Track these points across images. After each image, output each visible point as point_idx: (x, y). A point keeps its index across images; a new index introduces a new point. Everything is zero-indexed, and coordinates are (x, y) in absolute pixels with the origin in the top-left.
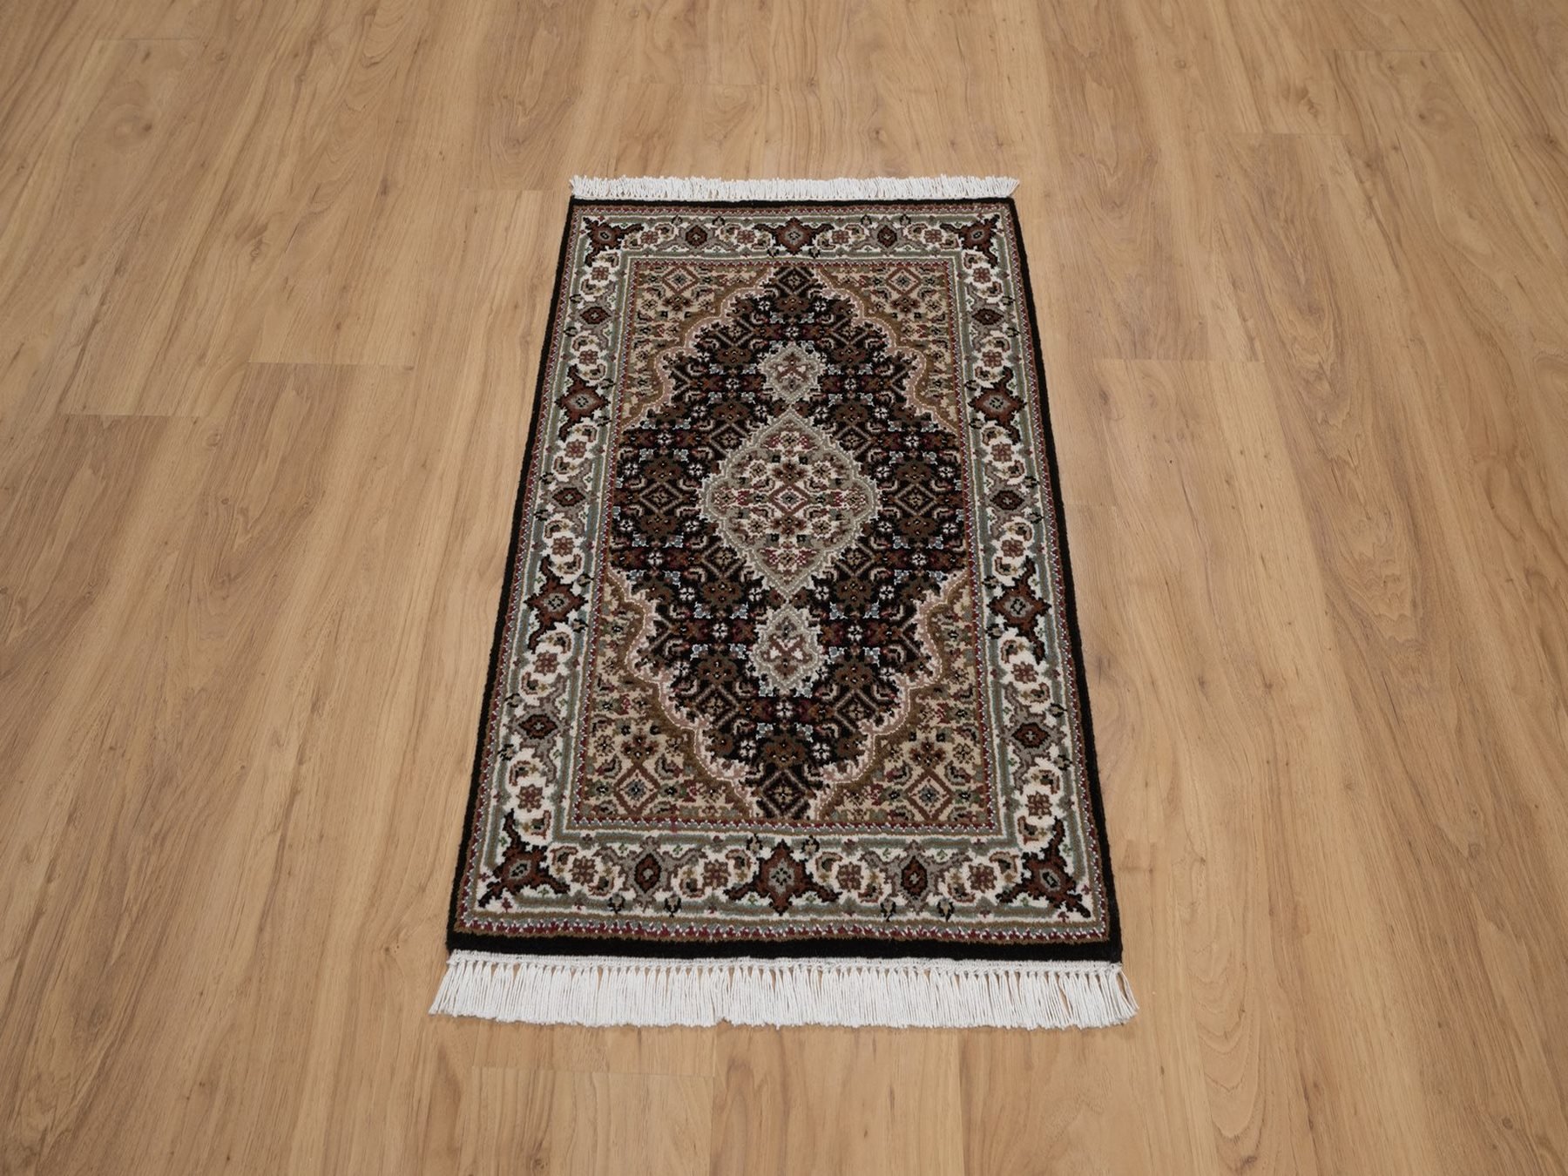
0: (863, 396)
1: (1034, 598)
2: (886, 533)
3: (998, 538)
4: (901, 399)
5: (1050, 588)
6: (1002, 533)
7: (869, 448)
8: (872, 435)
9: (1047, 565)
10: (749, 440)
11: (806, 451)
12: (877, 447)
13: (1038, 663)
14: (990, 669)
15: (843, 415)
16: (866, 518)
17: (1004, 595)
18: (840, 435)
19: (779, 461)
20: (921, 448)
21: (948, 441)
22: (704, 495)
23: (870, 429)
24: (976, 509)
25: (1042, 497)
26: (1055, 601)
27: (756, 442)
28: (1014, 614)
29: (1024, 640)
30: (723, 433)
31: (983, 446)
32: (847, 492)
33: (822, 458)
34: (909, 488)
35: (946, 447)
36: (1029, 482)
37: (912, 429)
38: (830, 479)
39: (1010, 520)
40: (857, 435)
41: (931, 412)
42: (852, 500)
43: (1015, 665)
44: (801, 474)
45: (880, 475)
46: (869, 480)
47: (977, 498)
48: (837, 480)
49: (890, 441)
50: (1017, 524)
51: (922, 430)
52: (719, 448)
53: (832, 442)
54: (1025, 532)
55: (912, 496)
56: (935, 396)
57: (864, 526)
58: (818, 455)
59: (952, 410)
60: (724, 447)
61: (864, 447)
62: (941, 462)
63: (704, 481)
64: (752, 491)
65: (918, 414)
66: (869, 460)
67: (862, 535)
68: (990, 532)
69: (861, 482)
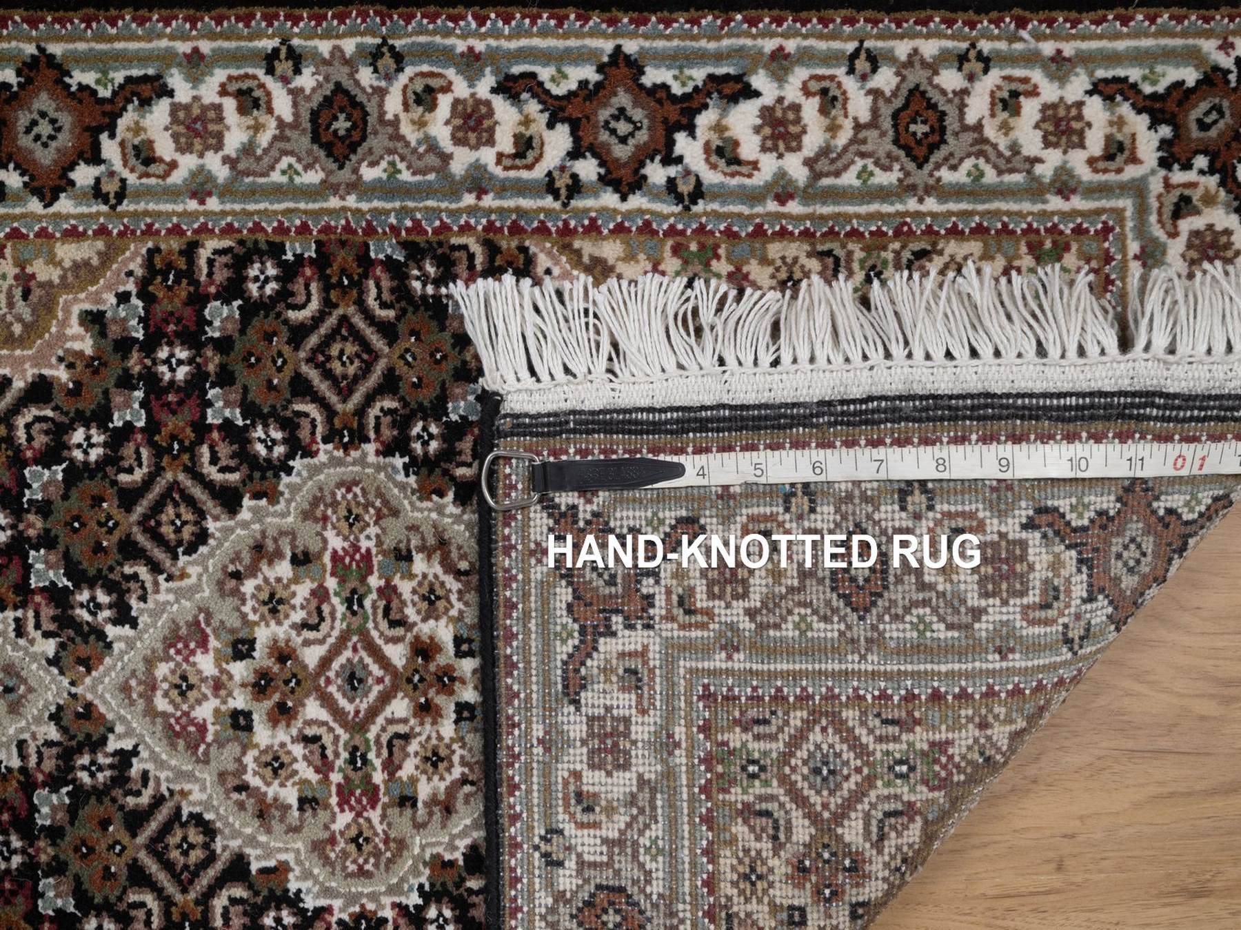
0: (35, 493)
1: (599, 85)
2: (444, 437)
3: (446, 158)
4: (40, 390)
5: (572, 43)
6: (432, 146)
7: (199, 477)
8: (157, 471)
9: (513, 45)
10: (184, 794)
11: (213, 643)
12: (194, 458)
13: (757, 94)
14: (772, 206)
15: (98, 548)
16: (403, 487)
17: (595, 155)
18: (159, 554)
19: (248, 715)
20: (193, 337)
21: (169, 266)
22: (351, 899)
23: (138, 475)
24: (365, 206)
25: (326, 36)
26: (604, 35)
27: (190, 776)
28: (643, 136)
29: (704, 120)
30: (168, 866)
31: (177, 177)
32: (330, 534)
33: (231, 602)
34: (313, 374)
35: (189, 273)
36: (283, 67)
37: (135, 362)
38: (296, 580)
39: (396, 122)
40: (158, 507)
41: (76, 310)
42: (353, 520)
43: (764, 149)
44: (283, 654)
45: (279, 450)
46: (294, 479)
47: (334, 202)
48: (296, 561)
49: (172, 423)
50: (406, 107)
51: (140, 335)
52: (212, 872)
53: (183, 575)
54: (429, 90)
55: (337, 367)
56: (26, 295)
57: (425, 492)
58: (225, 613)
59: (68, 252)
60: (211, 858)
61: (197, 492)
62: (233, 290)
63: (310, 903)
64: (336, 777)
65: (86, 345)
66: (234, 477)
67: (450, 496)
68: (431, 177)
69: (303, 499)
